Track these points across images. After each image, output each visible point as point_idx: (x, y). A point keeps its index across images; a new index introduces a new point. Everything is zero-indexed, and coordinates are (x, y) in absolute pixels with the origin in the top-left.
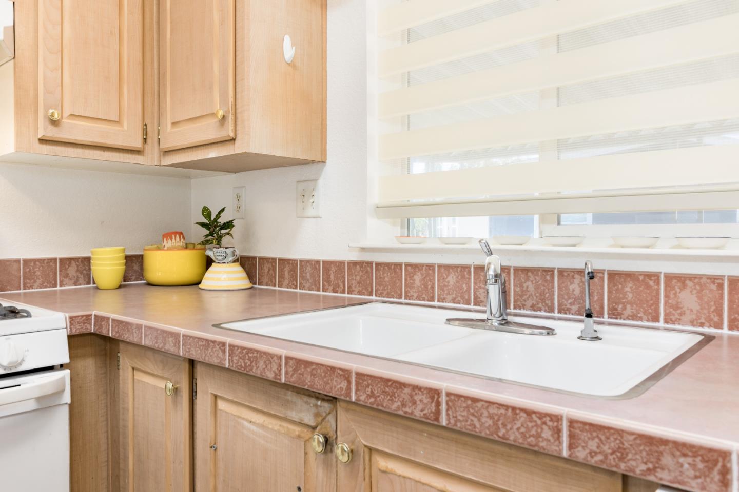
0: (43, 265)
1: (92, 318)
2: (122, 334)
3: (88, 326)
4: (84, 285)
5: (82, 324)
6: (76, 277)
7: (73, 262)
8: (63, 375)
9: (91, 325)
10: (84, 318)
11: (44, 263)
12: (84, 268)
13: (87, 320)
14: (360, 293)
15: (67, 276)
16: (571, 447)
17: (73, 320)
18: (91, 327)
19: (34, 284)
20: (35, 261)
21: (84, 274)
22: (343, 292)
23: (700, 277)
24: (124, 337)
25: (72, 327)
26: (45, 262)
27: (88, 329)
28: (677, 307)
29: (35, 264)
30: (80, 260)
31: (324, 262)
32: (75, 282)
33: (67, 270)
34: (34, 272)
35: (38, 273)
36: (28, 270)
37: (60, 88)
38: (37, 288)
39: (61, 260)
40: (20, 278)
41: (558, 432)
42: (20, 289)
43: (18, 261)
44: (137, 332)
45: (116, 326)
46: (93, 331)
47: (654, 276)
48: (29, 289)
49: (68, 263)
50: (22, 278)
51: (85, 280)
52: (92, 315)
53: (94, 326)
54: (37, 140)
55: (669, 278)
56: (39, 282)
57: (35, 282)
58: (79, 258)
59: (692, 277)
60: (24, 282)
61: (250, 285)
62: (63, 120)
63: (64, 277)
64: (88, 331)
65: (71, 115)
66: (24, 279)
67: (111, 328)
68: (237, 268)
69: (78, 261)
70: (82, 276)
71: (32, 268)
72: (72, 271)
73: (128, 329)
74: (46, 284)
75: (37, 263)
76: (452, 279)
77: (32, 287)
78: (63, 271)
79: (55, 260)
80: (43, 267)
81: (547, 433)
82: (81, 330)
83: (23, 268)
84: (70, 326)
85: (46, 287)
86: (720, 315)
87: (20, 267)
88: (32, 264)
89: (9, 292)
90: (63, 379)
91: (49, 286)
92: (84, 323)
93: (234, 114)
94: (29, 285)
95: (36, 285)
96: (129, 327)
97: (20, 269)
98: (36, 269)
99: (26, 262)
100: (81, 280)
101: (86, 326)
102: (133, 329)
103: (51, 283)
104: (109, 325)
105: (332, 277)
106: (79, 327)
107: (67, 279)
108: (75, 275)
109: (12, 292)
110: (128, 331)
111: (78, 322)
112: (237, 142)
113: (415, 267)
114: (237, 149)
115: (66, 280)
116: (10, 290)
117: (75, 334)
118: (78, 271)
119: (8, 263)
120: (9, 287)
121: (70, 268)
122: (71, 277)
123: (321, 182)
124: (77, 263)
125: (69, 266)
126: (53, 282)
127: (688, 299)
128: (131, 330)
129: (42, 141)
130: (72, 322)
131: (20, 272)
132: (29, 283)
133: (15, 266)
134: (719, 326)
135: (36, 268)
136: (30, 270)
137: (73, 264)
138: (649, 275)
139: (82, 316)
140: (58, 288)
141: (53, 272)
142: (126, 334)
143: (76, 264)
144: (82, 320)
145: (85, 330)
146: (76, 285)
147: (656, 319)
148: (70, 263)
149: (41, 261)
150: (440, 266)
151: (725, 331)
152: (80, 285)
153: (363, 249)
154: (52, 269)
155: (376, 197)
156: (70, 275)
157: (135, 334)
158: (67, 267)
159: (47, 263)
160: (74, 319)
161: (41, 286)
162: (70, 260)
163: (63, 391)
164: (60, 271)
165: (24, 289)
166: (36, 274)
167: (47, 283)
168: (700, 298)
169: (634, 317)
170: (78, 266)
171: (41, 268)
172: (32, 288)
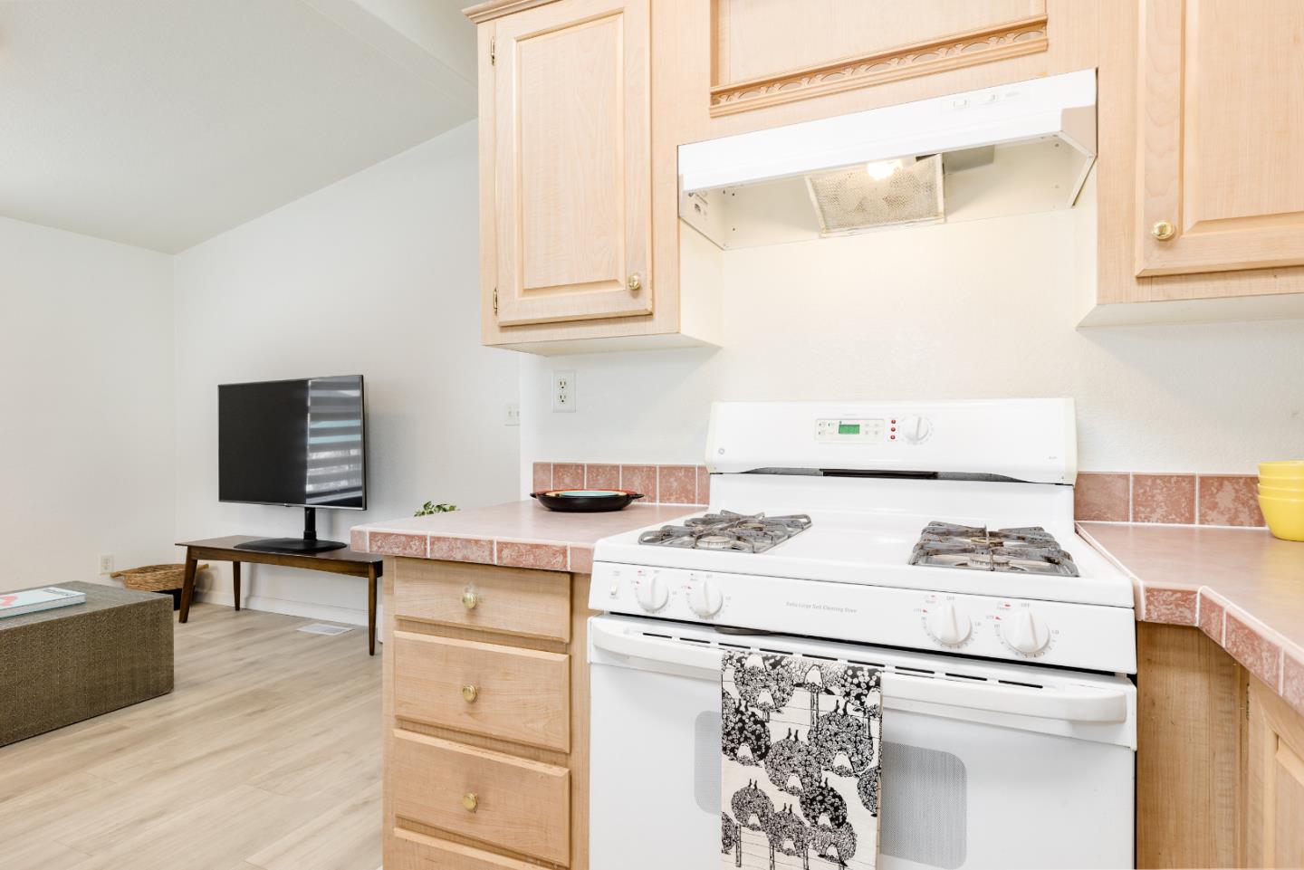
0: (1169, 485)
1: (1195, 598)
2: (1243, 653)
3: (1187, 613)
4: (1251, 525)
5: (1173, 606)
6: (1233, 511)
7: (1226, 482)
8: (1122, 693)
9: (1193, 611)
10: (1179, 595)
11: (1170, 483)
12: (1250, 495)
13: (1185, 601)
15: (1214, 506)
17: (1153, 595)
18: (1194, 617)
19: (1153, 515)
20: (1154, 478)
21: (1249, 507)
24: (1245, 659)
25: (1151, 607)
26: (1173, 480)
27: (1185, 618)
29: (1154, 482)
30: (1242, 481)
32: (1230, 518)
33: (1215, 498)
34: (1153, 496)
35: (1160, 498)
36: (1142, 491)
37: (1177, 182)
38: (1157, 522)
39: (1204, 479)
40: (1128, 502)
42: (1128, 520)
43: (1125, 477)
44: (1269, 660)
45: (1233, 631)
46: (1197, 625)
48: (1143, 521)
49: (1216, 484)
50: (1131, 503)
51: (1252, 518)
52: (1195, 593)
53: (1200, 616)
54: (1134, 279)
56: (1160, 512)
57: (1153, 511)
58: (1241, 478)
60: (1134, 509)
62: (1183, 236)
63: (1210, 509)
64: (1187, 622)
65: (1200, 223)
66: (1134, 505)
67: (1224, 632)
69: (1238, 483)
70: (1246, 510)
71: (1148, 489)
72: (1225, 498)
73: (1252, 644)
74: (1174, 517)
75: (1159, 481)
77: (1147, 519)
78: (1207, 497)
79: (1191, 478)
80: (1169, 489)
82: (1170, 617)
83: (1134, 487)
84: (1147, 605)
85: (1173, 521)
87: (1128, 486)
88: (1149, 483)
89: (1110, 522)
90: (1123, 699)
91: (1178, 520)
92: (1178, 606)
94: (1142, 515)
95: (1155, 516)
96: (1256, 643)
97: (1128, 490)
98: (1155, 491)
99: (1139, 479)
100: (1244, 516)
101: (1181, 612)
102: (1262, 651)
103: (1183, 515)
104: (1222, 624)
106: (1168, 612)
107: (1215, 512)
108: (1231, 506)
109: (1114, 523)
110: (1254, 650)
111: (1164, 601)
115: (1213, 514)
116: (1112, 520)
117: (1158, 621)
118: (1237, 499)
119: (1107, 479)
120: (1109, 515)
121: (1220, 494)
122: (1222, 509)
124: (1237, 487)
125: (1218, 490)
126: (1187, 515)
128: (1258, 651)
129: (1142, 279)
130: (1152, 599)
131: (1129, 494)
132: (1143, 512)
133: (1121, 484)
135: (1157, 489)
136: (1145, 492)
137: (1227, 486)
139: (1174, 592)
140: (1197, 525)
141: (1186, 498)
142: (1249, 655)
143: (1234, 489)
144: (1173, 599)
145: (1179, 619)
146: (1232, 525)
148: (1221, 485)
149: (1166, 479)
152: (1241, 524)
154: (1184, 493)
156: (1220, 505)
157: (1265, 661)
158: (1215, 491)
159: (1175, 483)
160: (1155, 593)
161: (1165, 519)
162: (1221, 480)
163: (1122, 721)
164: (1201, 497)
165: (1135, 520)
166: (1155, 499)
167: (1176, 515)
170: (1237, 491)
171: (1165, 490)
172: (1149, 521)
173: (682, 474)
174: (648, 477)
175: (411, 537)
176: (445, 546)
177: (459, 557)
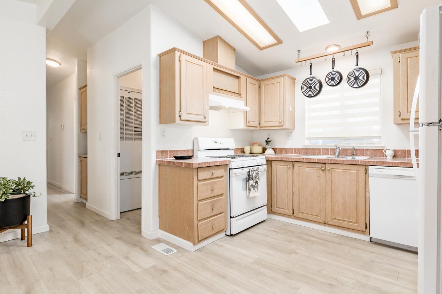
14: (303, 154)
16: (360, 163)
22: (299, 154)
23: (370, 149)
28: (366, 154)
31: (294, 149)
35: (239, 151)
41: (359, 162)
47: (363, 149)
54: (246, 126)
55: (365, 150)
59: (369, 149)
61: (274, 154)
65: (250, 121)
68: (272, 150)
76: (325, 151)
81: (357, 162)
86: (373, 155)
93: (283, 121)
105: (296, 151)
112: (284, 126)
113: (317, 149)
114: (283, 127)
123: (293, 133)
127: (368, 152)
134: (373, 156)
138: (362, 149)
147: (363, 156)
150: (322, 149)
151: (374, 157)
153: (304, 146)
155: (306, 136)
162: (239, 148)
168: (370, 152)
169: (360, 156)
173: (187, 151)
174: (181, 152)
175: (206, 163)
176: (211, 163)
177: (213, 165)
